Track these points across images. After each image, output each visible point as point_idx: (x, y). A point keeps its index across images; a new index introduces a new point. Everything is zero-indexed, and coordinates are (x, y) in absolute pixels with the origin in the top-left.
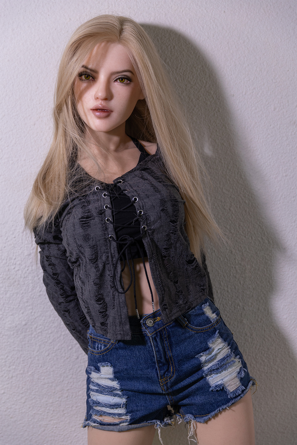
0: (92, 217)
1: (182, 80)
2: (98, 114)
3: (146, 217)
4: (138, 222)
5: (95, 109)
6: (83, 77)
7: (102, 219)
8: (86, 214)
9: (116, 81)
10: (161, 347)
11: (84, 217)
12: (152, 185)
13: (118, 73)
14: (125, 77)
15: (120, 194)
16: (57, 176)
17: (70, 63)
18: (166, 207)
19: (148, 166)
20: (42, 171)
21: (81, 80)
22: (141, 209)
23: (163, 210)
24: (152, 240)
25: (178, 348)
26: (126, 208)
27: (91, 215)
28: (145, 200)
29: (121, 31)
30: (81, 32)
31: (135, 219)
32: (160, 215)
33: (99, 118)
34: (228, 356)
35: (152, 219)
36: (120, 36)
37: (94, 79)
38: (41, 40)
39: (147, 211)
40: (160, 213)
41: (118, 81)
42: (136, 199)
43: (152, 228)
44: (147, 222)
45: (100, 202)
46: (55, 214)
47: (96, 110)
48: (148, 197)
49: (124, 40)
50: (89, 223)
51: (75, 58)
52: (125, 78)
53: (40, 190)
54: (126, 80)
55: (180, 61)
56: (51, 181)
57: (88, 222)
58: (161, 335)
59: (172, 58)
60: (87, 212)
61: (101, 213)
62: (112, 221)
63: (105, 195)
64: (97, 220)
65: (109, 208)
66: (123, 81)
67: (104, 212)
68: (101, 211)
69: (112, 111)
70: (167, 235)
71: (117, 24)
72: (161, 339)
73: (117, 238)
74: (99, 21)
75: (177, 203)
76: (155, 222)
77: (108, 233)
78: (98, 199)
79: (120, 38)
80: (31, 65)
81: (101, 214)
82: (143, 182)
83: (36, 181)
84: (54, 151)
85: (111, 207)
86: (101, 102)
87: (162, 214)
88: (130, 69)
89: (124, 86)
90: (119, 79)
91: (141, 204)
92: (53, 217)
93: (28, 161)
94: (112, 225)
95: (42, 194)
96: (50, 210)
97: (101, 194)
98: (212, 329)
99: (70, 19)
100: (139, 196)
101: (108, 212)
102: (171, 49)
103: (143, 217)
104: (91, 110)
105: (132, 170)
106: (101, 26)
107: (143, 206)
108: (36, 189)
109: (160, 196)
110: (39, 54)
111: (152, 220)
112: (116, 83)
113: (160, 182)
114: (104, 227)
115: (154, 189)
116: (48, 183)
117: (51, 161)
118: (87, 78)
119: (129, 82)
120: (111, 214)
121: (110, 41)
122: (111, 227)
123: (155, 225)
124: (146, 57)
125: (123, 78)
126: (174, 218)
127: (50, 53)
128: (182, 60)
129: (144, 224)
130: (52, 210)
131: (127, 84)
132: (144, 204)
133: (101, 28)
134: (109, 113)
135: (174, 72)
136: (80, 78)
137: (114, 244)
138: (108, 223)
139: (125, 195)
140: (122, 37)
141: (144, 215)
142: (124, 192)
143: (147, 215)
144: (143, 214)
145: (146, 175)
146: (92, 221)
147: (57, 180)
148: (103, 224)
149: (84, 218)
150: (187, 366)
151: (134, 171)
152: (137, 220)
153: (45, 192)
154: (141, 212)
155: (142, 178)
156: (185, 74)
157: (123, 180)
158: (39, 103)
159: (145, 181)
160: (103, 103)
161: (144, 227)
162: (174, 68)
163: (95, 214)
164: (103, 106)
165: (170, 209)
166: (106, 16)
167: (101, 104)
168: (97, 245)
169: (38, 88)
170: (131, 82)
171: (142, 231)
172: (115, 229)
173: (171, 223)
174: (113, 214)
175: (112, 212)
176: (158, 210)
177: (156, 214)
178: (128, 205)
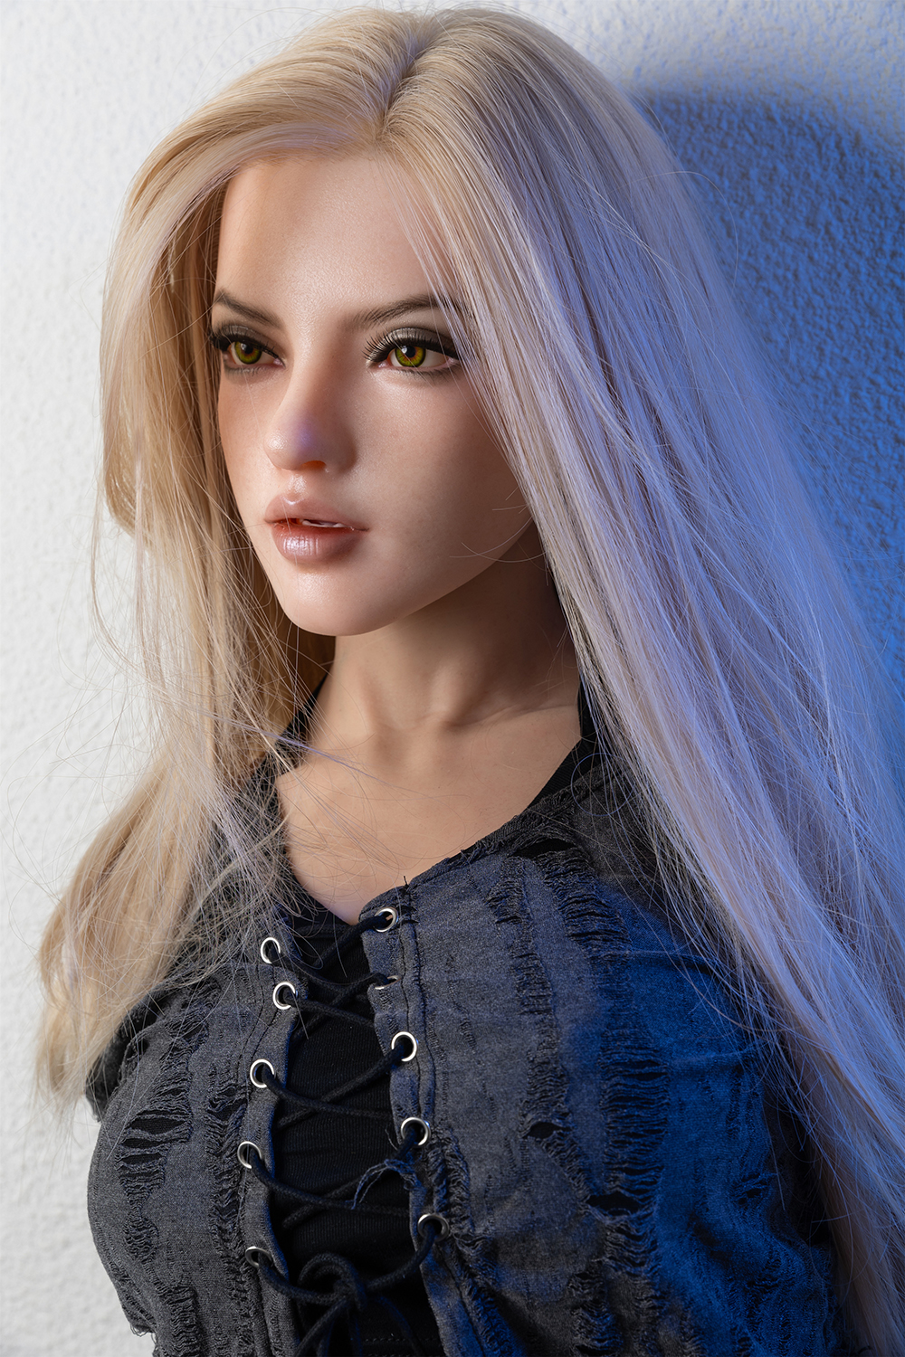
0: (181, 1123)
3: (444, 1161)
5: (273, 517)
6: (230, 356)
7: (221, 1145)
8: (162, 1104)
9: (384, 363)
11: (150, 1116)
12: (524, 962)
13: (378, 315)
18: (565, 1115)
19: (567, 830)
21: (228, 366)
22: (419, 1114)
23: (540, 1130)
24: (492, 1300)
26: (349, 1095)
27: (179, 1111)
28: (449, 1058)
31: (378, 1169)
32: (525, 1161)
33: (301, 563)
35: (477, 1177)
36: (383, 115)
39: (450, 1127)
40: (523, 1146)
41: (394, 360)
42: (405, 1045)
43: (479, 1231)
44: (449, 1194)
45: (246, 1034)
48: (473, 1043)
50: (158, 1156)
52: (422, 344)
54: (430, 353)
55: (891, 213)
57: (155, 1150)
59: (846, 202)
60: (171, 1091)
61: (228, 1106)
62: (267, 1163)
63: (282, 996)
64: (198, 1144)
66: (416, 358)
67: (245, 1101)
68: (229, 1091)
69: (364, 529)
70: (583, 1276)
75: (657, 1083)
76: (491, 1200)
77: (239, 1233)
78: (246, 1015)
79: (383, 127)
81: (224, 1113)
82: (489, 931)
85: (282, 1076)
86: (295, 482)
87: (536, 1153)
89: (419, 385)
90: (394, 347)
91: (425, 1083)
97: (270, 987)
100: (423, 1030)
101: (261, 1106)
102: (843, 155)
103: (427, 1162)
104: (269, 522)
107: (432, 1096)
109: (535, 1039)
111: (473, 1189)
112: (380, 375)
113: (583, 937)
114: (226, 1190)
115: (523, 986)
118: (250, 358)
119: (451, 360)
120: (269, 1124)
122: (255, 1196)
123: (497, 1212)
125: (414, 342)
126: (616, 1179)
129: (430, 1202)
131: (438, 377)
132: (440, 1078)
134: (344, 538)
135: (863, 278)
136: (226, 357)
138: (248, 1172)
139: (367, 1007)
140: (392, 115)
141: (431, 1147)
142: (370, 988)
143: (448, 1149)
144: (429, 1146)
145: (532, 882)
146: (176, 1148)
148: (223, 1174)
149: (146, 1125)
151: (477, 858)
152: (390, 1175)
154: (415, 1129)
155: (500, 903)
157: (401, 911)
159: (502, 926)
160: (305, 486)
161: (432, 1224)
162: (860, 253)
163: (199, 1110)
165: (590, 1126)
167: (293, 495)
168: (192, 1290)
171: (420, 1239)
172: (276, 1211)
173: (595, 1211)
174: (283, 1121)
175: (280, 1110)
176: (512, 1125)
177: (498, 1149)
178: (360, 1080)
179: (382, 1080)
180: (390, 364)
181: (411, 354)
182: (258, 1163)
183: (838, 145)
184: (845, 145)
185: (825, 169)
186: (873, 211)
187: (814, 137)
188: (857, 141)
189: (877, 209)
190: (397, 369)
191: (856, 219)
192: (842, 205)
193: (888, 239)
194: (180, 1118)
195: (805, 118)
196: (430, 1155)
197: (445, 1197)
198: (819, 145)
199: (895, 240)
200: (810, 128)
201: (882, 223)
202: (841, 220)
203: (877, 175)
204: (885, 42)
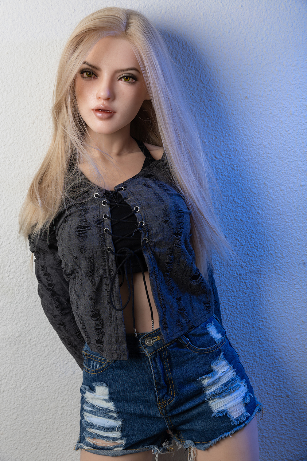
0: (89, 226)
1: (194, 78)
2: (99, 114)
3: (148, 228)
4: (138, 234)
5: (96, 109)
6: (85, 74)
7: (100, 229)
8: (83, 224)
9: (120, 80)
10: (160, 369)
11: (81, 226)
12: (156, 194)
13: (123, 70)
14: (130, 75)
15: (120, 203)
16: (54, 181)
17: (71, 59)
18: (170, 219)
19: (152, 173)
20: (39, 174)
21: (83, 77)
22: (142, 220)
23: (166, 221)
24: (154, 253)
25: (179, 370)
26: (126, 218)
27: (88, 224)
28: (147, 210)
29: (127, 25)
30: (84, 26)
31: (136, 230)
33: (101, 119)
34: (233, 380)
35: (154, 231)
36: (125, 31)
37: (97, 77)
38: (43, 32)
39: (149, 222)
40: (163, 224)
41: (123, 79)
42: (137, 209)
43: (154, 240)
44: (149, 234)
45: (98, 210)
46: (50, 222)
47: (98, 110)
48: (151, 207)
49: (130, 35)
50: (86, 233)
51: (76, 54)
52: (130, 77)
53: (36, 195)
54: (131, 79)
55: (192, 58)
56: (48, 186)
57: (85, 232)
58: (160, 356)
59: (183, 55)
60: (85, 221)
61: (100, 222)
62: (111, 232)
63: (104, 203)
64: (94, 230)
65: (109, 218)
66: (128, 80)
67: (103, 221)
68: (99, 220)
69: (115, 112)
70: (170, 248)
71: (123, 18)
72: (161, 360)
73: (116, 250)
74: (103, 14)
75: (182, 214)
76: (156, 234)
77: (106, 245)
78: (96, 207)
79: (126, 33)
80: (31, 59)
81: (99, 224)
82: (146, 189)
83: (32, 185)
84: (52, 154)
85: (110, 216)
86: (104, 102)
87: (165, 226)
88: (136, 67)
89: (128, 85)
90: (124, 77)
91: (143, 215)
92: (48, 225)
93: (26, 162)
94: (110, 237)
95: (37, 200)
96: (45, 217)
97: (101, 201)
98: (216, 350)
99: (75, 10)
100: (140, 206)
101: (107, 222)
102: (183, 46)
103: (144, 228)
104: (93, 110)
105: (135, 176)
106: (106, 20)
107: (145, 217)
108: (32, 193)
109: (163, 206)
110: (41, 47)
111: (154, 233)
112: (120, 82)
113: (164, 190)
114: (102, 238)
115: (157, 198)
116: (45, 188)
117: (49, 164)
118: (89, 76)
119: (134, 81)
120: (110, 225)
121: (115, 36)
122: (109, 238)
123: (157, 237)
124: (153, 54)
125: (128, 76)
126: (178, 230)
127: (52, 47)
128: (194, 57)
129: (145, 235)
130: (47, 217)
131: (132, 83)
132: (145, 214)
133: (105, 21)
134: (111, 114)
135: (186, 71)
136: (82, 75)
137: (112, 257)
138: (106, 234)
139: (126, 203)
140: (128, 32)
142: (125, 200)
143: (148, 226)
144: (145, 226)
145: (149, 182)
146: (90, 231)
147: (54, 185)
148: (101, 235)
149: (81, 228)
150: (188, 389)
151: (137, 178)
152: (138, 231)
153: (41, 197)
154: (142, 223)
155: (145, 185)
156: (197, 73)
157: (124, 187)
158: (40, 100)
159: (148, 189)
160: (105, 103)
161: (145, 240)
162: (185, 66)
163: (92, 224)
164: (106, 107)
165: (174, 221)
166: (111, 9)
167: (103, 105)
168: (94, 258)
169: (38, 84)
170: (137, 81)
171: (143, 243)
172: (114, 240)
173: (174, 236)
174: (112, 224)
175: (111, 222)
176: (161, 221)
177: (158, 225)
178: (129, 215)
179: (133, 215)
180: (121, 80)
181: (127, 79)
182: (109, 233)
183: (182, 43)
184: (184, 44)
185: (179, 48)
186: (188, 58)
187: (178, 41)
188: (186, 43)
189: (189, 57)
190: (123, 81)
191: (185, 59)
192: (182, 56)
193: (191, 64)
194: (89, 225)
195: (176, 37)
196: (145, 227)
197: (148, 235)
198: (178, 43)
199: (192, 64)
200: (177, 39)
201: (190, 60)
202: (182, 58)
203: (189, 50)
204: (193, 25)
